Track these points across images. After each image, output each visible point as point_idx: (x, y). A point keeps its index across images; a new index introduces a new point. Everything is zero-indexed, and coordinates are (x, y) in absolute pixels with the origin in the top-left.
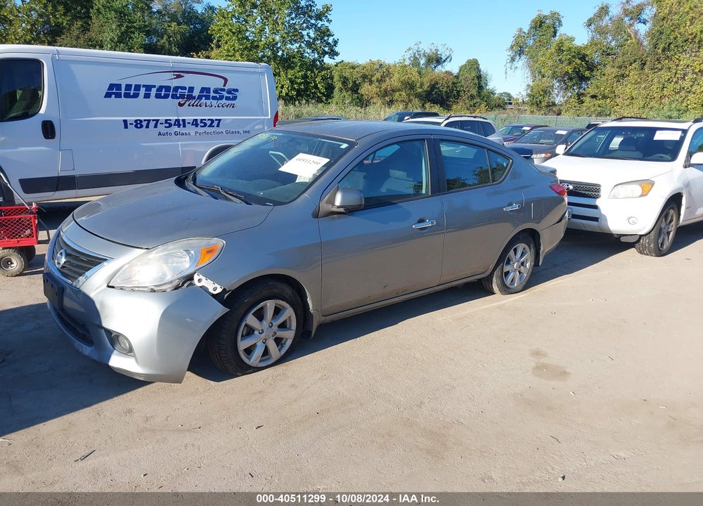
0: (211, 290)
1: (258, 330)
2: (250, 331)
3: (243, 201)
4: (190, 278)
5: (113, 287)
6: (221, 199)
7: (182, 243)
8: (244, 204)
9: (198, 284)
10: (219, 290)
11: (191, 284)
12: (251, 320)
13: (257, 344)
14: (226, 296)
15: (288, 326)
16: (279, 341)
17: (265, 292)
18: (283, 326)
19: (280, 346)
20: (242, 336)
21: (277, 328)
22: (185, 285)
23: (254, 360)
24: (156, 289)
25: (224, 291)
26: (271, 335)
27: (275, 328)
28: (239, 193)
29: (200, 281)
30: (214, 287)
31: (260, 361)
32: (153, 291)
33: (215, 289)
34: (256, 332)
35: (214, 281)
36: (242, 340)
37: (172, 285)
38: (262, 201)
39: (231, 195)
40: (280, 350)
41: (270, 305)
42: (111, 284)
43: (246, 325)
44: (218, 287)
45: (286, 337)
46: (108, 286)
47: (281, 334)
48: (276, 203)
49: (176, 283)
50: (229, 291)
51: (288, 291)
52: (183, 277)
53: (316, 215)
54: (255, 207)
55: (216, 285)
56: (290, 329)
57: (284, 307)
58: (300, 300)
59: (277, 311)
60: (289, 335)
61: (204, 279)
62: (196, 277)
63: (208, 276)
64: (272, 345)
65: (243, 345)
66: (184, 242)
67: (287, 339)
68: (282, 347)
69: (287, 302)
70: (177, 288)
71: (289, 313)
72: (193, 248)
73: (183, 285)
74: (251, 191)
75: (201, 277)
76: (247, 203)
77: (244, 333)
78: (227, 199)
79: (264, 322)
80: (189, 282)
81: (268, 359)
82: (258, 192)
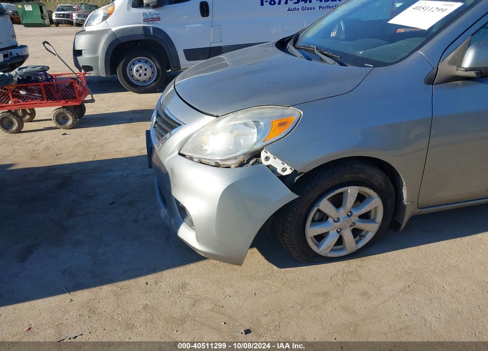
0: (279, 171)
1: (332, 217)
2: (323, 218)
3: (336, 61)
4: (256, 155)
5: (184, 156)
6: (316, 60)
7: (254, 112)
8: (337, 65)
9: (265, 163)
10: (289, 172)
11: (258, 162)
12: (325, 205)
13: (331, 233)
14: (297, 178)
15: (372, 217)
16: (357, 233)
17: (347, 176)
18: (366, 217)
19: (358, 238)
20: (313, 221)
21: (357, 218)
22: (251, 162)
23: (324, 249)
24: (221, 163)
25: (295, 173)
26: (348, 225)
27: (354, 218)
28: (335, 52)
29: (267, 158)
30: (284, 168)
31: (332, 250)
32: (217, 165)
33: (284, 170)
34: (330, 220)
35: (284, 160)
36: (311, 226)
37: (237, 160)
38: (359, 62)
39: (326, 55)
40: (357, 242)
41: (352, 192)
42: (182, 152)
43: (319, 210)
44: (288, 168)
45: (367, 229)
46: (180, 154)
47: (360, 225)
48: (377, 64)
49: (240, 159)
50: (301, 173)
51: (379, 177)
52: (250, 153)
53: (431, 81)
54: (351, 69)
55: (286, 166)
56: (374, 221)
57: (370, 196)
58: (393, 189)
59: (361, 199)
60: (371, 229)
61: (271, 157)
62: (263, 155)
63: (277, 155)
64: (348, 236)
65: (311, 231)
66: (255, 111)
67: (367, 232)
68: (361, 239)
69: (375, 191)
70: (241, 165)
71: (375, 203)
72: (262, 119)
73: (248, 162)
74: (350, 51)
75: (269, 154)
76: (342, 64)
77: (316, 218)
78: (322, 60)
79: (342, 210)
80: (254, 160)
81: (342, 249)
82: (358, 52)
